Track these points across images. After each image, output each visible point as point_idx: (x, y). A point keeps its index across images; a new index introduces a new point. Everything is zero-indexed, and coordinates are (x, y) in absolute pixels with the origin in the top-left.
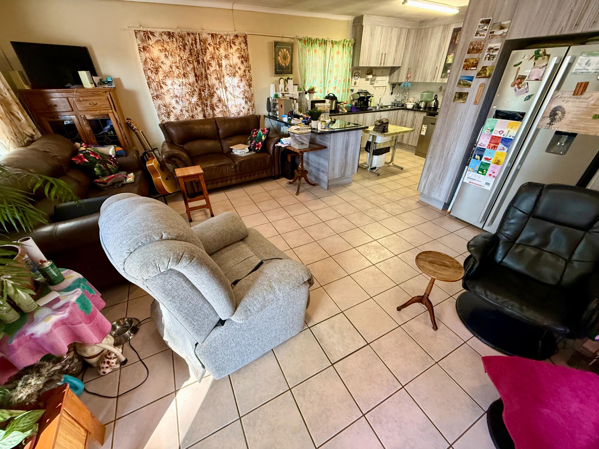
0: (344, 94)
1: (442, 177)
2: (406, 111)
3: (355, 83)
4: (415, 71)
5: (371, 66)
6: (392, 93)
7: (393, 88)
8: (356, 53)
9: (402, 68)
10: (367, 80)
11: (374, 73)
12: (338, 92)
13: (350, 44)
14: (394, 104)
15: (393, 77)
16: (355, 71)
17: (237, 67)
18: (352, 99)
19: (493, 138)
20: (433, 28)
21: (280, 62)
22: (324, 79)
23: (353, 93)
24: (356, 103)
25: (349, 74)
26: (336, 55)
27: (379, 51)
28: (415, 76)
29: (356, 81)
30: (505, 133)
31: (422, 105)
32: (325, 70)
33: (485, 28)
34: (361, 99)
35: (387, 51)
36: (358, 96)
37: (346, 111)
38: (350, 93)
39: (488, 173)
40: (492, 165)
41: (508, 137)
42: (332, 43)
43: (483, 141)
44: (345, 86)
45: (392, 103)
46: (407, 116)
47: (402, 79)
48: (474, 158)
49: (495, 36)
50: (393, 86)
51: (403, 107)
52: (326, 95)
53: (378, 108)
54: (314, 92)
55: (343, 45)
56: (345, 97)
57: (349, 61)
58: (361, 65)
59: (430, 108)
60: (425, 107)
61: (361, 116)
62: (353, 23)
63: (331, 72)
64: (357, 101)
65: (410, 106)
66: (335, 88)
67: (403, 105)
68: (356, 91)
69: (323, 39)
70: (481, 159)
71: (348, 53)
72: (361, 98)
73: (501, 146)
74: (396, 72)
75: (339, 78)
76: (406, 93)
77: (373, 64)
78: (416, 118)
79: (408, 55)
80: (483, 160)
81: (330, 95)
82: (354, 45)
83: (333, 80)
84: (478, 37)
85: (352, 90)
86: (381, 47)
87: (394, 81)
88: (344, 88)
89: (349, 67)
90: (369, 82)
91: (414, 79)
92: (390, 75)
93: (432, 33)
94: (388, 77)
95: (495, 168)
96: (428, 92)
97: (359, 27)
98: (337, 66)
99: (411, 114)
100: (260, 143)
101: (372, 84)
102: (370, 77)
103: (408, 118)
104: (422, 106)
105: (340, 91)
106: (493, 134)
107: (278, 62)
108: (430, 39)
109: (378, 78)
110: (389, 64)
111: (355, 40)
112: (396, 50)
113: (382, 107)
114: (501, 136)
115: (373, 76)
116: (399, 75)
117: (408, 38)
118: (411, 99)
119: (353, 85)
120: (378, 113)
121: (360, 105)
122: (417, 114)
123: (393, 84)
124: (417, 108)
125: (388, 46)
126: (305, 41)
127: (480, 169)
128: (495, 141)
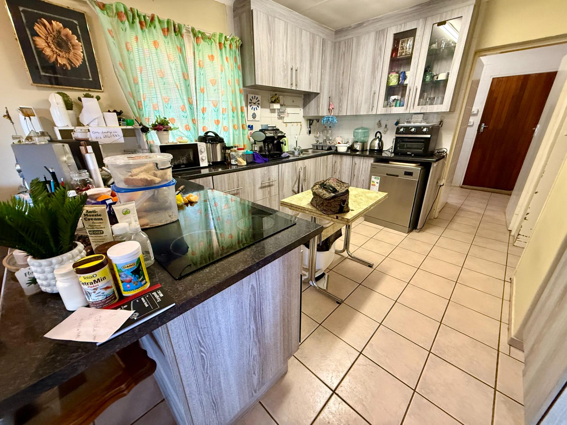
0: (237, 132)
3: (254, 116)
4: (340, 101)
5: (277, 86)
6: (310, 132)
7: (310, 124)
8: (247, 62)
9: (321, 95)
11: (281, 102)
14: (316, 147)
15: (309, 109)
21: (48, 52)
24: (261, 148)
26: (207, 60)
27: (287, 63)
28: (340, 107)
29: (256, 112)
32: (188, 86)
42: (195, 35)
45: (313, 146)
46: (341, 165)
50: (310, 121)
55: (220, 43)
57: (236, 77)
58: (259, 82)
61: (274, 169)
62: (234, 11)
63: (202, 91)
64: (262, 144)
65: (342, 149)
66: (218, 122)
67: (330, 148)
68: (257, 127)
72: (267, 138)
74: (313, 102)
77: (280, 84)
78: (357, 166)
79: (327, 77)
81: (209, 134)
83: (210, 108)
85: (251, 127)
86: (289, 56)
88: (236, 123)
89: (238, 87)
91: (340, 111)
92: (304, 106)
94: (302, 110)
96: (362, 128)
99: (347, 160)
101: (280, 118)
102: (277, 106)
103: (344, 167)
104: (358, 149)
105: (228, 128)
107: (40, 52)
109: (289, 110)
110: (304, 87)
112: (311, 68)
113: (302, 151)
115: (281, 105)
117: (323, 52)
118: (339, 140)
121: (269, 151)
124: (352, 151)
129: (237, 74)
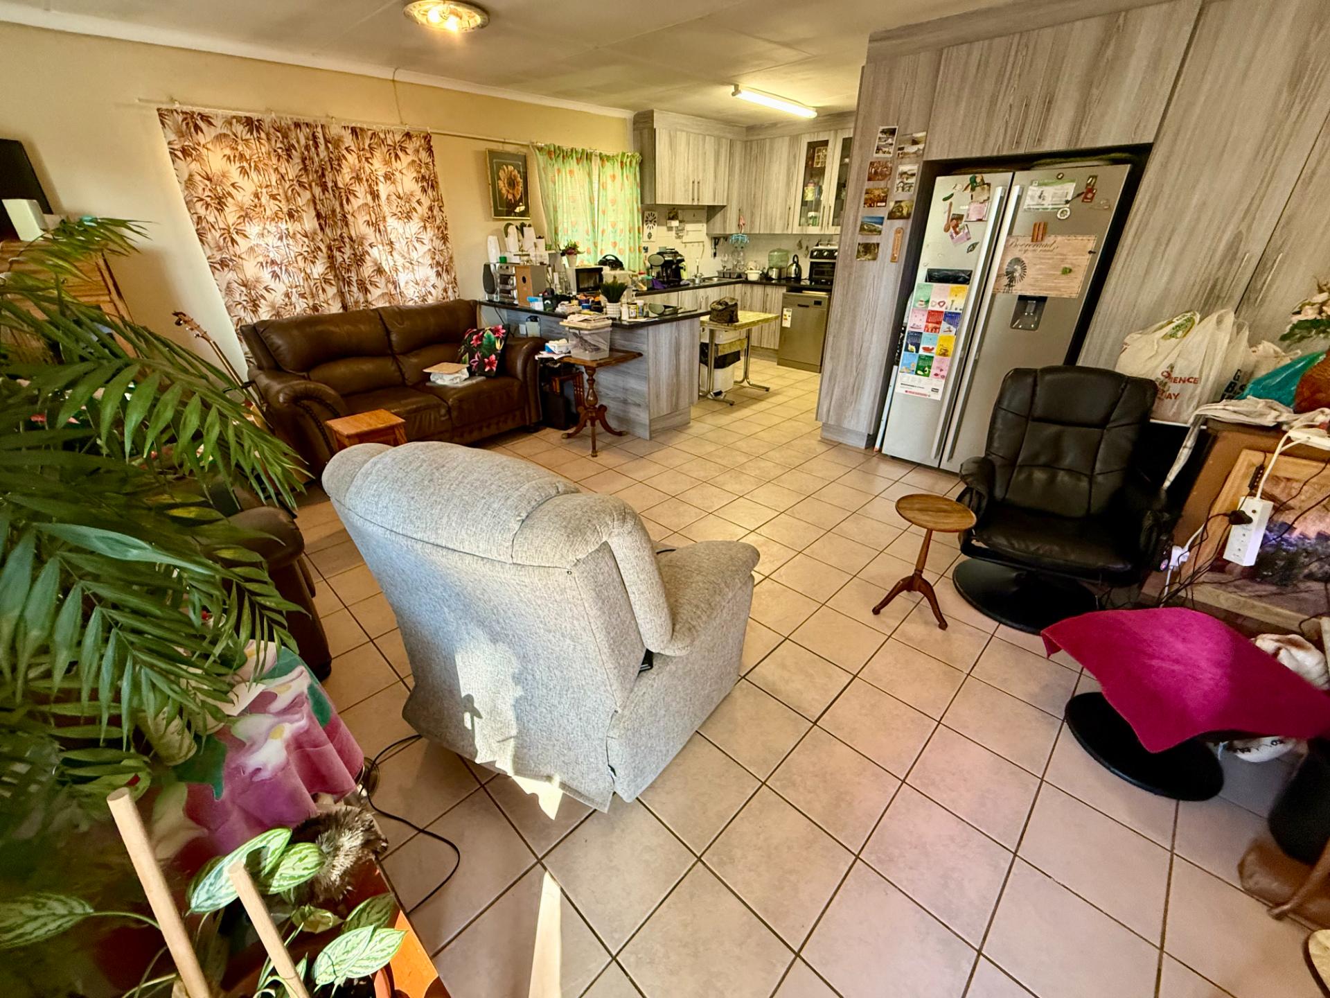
0: (632, 256)
1: (856, 389)
2: (748, 287)
3: (650, 236)
4: (752, 214)
5: (677, 203)
6: (715, 255)
7: (716, 244)
8: (647, 179)
9: (729, 208)
10: (670, 229)
11: (680, 218)
12: (621, 252)
13: (634, 162)
14: (722, 275)
15: (714, 224)
16: (646, 213)
17: (414, 200)
18: (648, 265)
19: (931, 314)
20: (772, 140)
21: (504, 191)
22: (594, 226)
23: (649, 254)
24: (658, 273)
25: (637, 218)
26: (609, 181)
27: (688, 177)
28: (752, 222)
29: (652, 231)
30: (948, 302)
31: (774, 274)
32: (592, 209)
33: (890, 141)
34: (667, 264)
35: (700, 177)
36: (661, 260)
37: (645, 288)
38: (643, 254)
39: (933, 371)
40: (936, 357)
41: (953, 310)
42: (601, 158)
43: (915, 320)
44: (632, 241)
45: (719, 272)
46: (752, 297)
47: (732, 229)
48: (907, 350)
49: (908, 154)
50: (716, 240)
51: (742, 279)
52: (600, 258)
53: (697, 281)
54: (579, 253)
55: (622, 162)
56: (635, 262)
57: (635, 195)
58: (659, 202)
59: (788, 279)
60: (779, 278)
61: (673, 295)
62: (634, 124)
63: (604, 212)
64: (659, 269)
65: (754, 276)
66: (615, 244)
67: (739, 276)
68: (654, 250)
69: (583, 150)
70: (917, 351)
71: (631, 177)
72: (666, 262)
73: (944, 325)
74: (719, 217)
75: (620, 226)
76: (739, 254)
77: (680, 201)
78: (769, 298)
79: (736, 186)
80: (921, 352)
81: (608, 258)
82: (641, 164)
83: (609, 229)
84: (881, 155)
85: (646, 249)
86: (690, 168)
87: (718, 231)
88: (632, 245)
89: (636, 206)
90: (673, 233)
91: (752, 228)
92: (708, 221)
93: (772, 149)
94: (705, 225)
95: (941, 362)
96: (779, 250)
97: (646, 131)
98: (614, 202)
99: (758, 290)
100: (493, 357)
101: (679, 237)
102: (675, 223)
103: (755, 299)
104: (774, 277)
105: (624, 251)
106: (930, 308)
107: (500, 192)
108: (770, 162)
109: (689, 227)
110: (707, 201)
111: (641, 154)
112: (716, 177)
113: (704, 280)
114: (943, 309)
115: (680, 222)
116: (725, 222)
117: (731, 155)
118: (751, 265)
119: (646, 238)
120: (701, 291)
121: (668, 276)
122: (769, 290)
123: (715, 238)
124: (765, 280)
125: (701, 167)
126: (549, 153)
127: (918, 368)
128: (937, 318)
129: (636, 192)
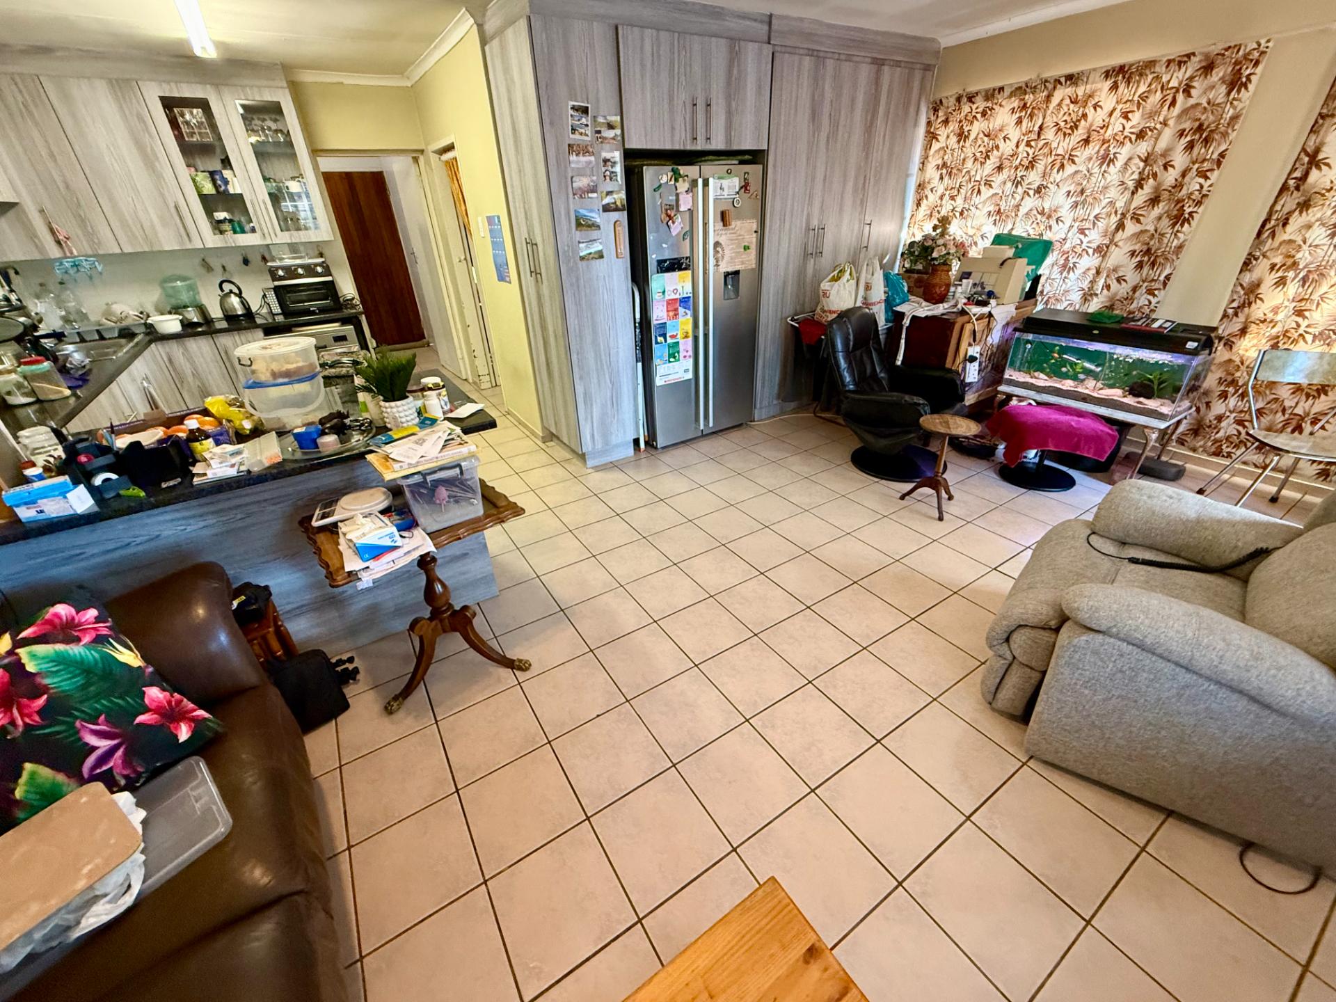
4: (80, 219)
9: (24, 208)
19: (670, 302)
28: (88, 234)
30: (680, 290)
33: (584, 121)
39: (682, 355)
41: (685, 296)
43: (658, 313)
48: (657, 343)
49: (605, 138)
51: (148, 335)
65: (168, 325)
70: (666, 341)
73: (681, 310)
84: (577, 136)
91: (95, 244)
95: (686, 344)
96: (182, 278)
106: (667, 297)
114: (677, 296)
127: (670, 356)
128: (674, 306)
